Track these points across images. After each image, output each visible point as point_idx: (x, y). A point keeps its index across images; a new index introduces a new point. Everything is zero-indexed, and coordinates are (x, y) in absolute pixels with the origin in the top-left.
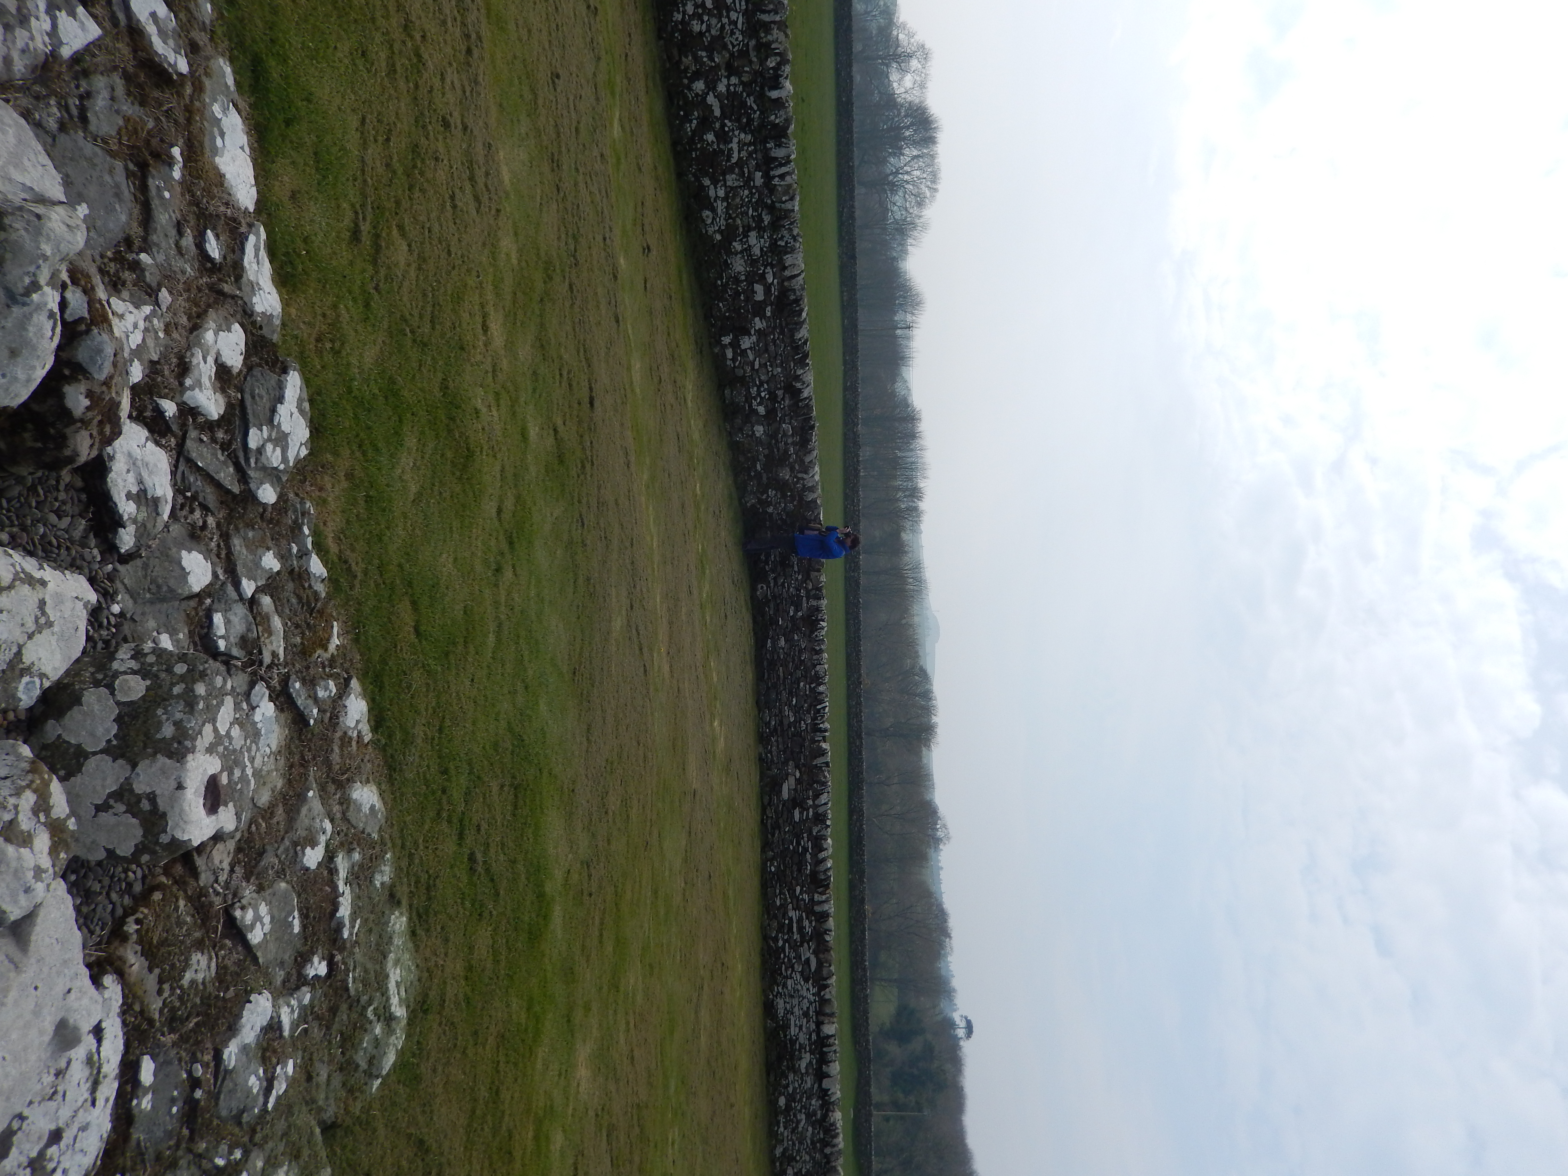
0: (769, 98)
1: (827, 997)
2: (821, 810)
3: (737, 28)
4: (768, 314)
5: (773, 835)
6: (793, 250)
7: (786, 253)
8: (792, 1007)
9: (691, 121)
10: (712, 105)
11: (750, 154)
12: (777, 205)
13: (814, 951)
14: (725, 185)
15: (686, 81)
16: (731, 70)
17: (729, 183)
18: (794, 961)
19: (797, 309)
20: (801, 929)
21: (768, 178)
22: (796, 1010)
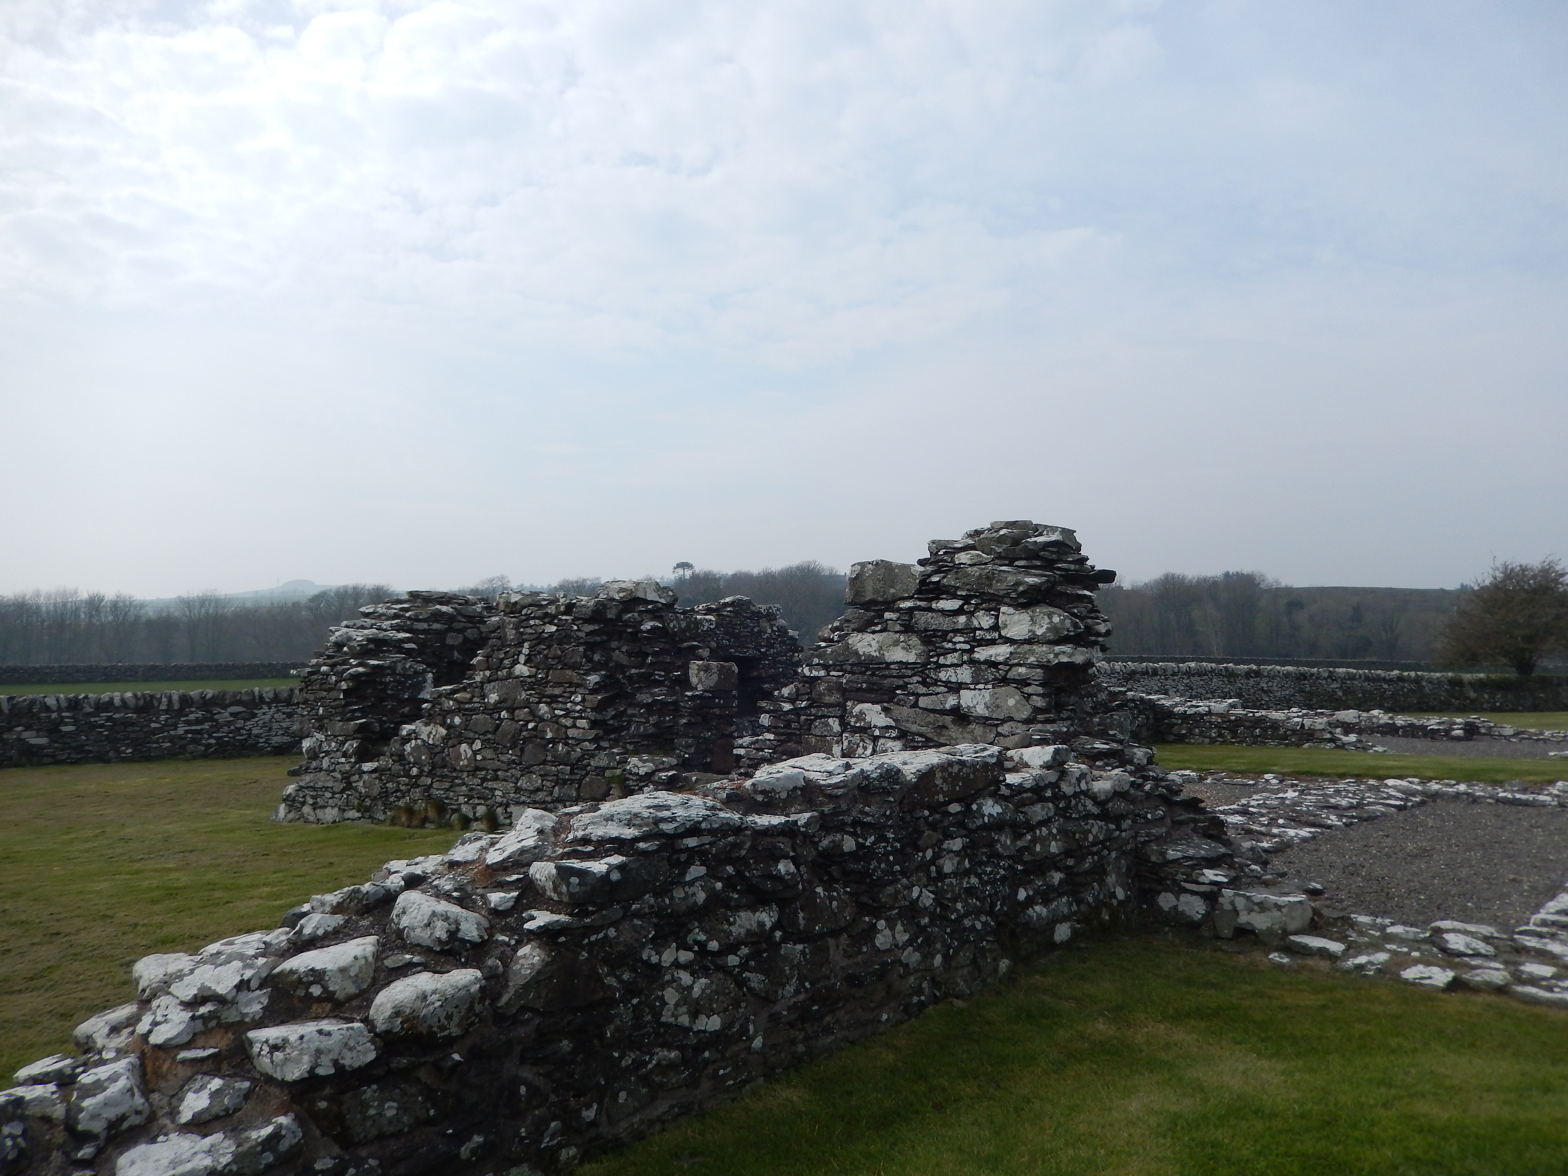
1: (271, 695)
2: (64, 704)
5: (91, 752)
8: (282, 728)
13: (223, 709)
18: (232, 727)
20: (198, 722)
22: (284, 725)
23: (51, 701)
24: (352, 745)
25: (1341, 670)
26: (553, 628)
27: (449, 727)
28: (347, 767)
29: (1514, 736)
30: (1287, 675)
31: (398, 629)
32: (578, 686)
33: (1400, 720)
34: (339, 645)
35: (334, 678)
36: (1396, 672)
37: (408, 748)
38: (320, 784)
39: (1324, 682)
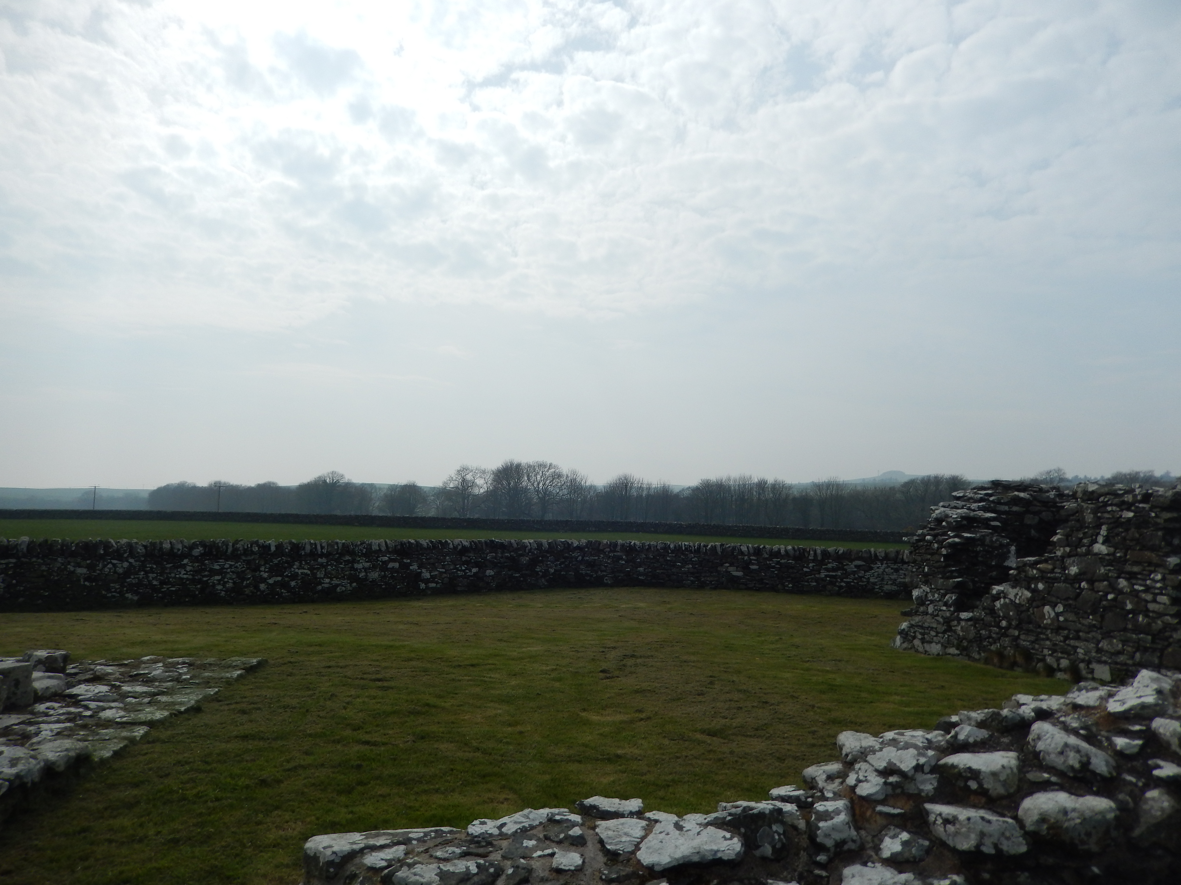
0: (274, 551)
1: (883, 555)
2: (751, 551)
3: (234, 565)
4: (409, 561)
5: (767, 584)
6: (370, 545)
7: (371, 549)
8: (891, 579)
9: (282, 593)
10: (275, 581)
11: (307, 563)
12: (339, 551)
13: (850, 562)
14: (323, 578)
15: (259, 593)
16: (257, 569)
17: (322, 576)
18: (856, 576)
19: (407, 545)
20: (833, 570)
21: (322, 555)
22: (893, 577)
24: (951, 598)
26: (1131, 515)
27: (1034, 591)
28: (948, 614)
31: (985, 509)
32: (1158, 565)
34: (939, 521)
35: (936, 545)
37: (998, 604)
38: (926, 625)
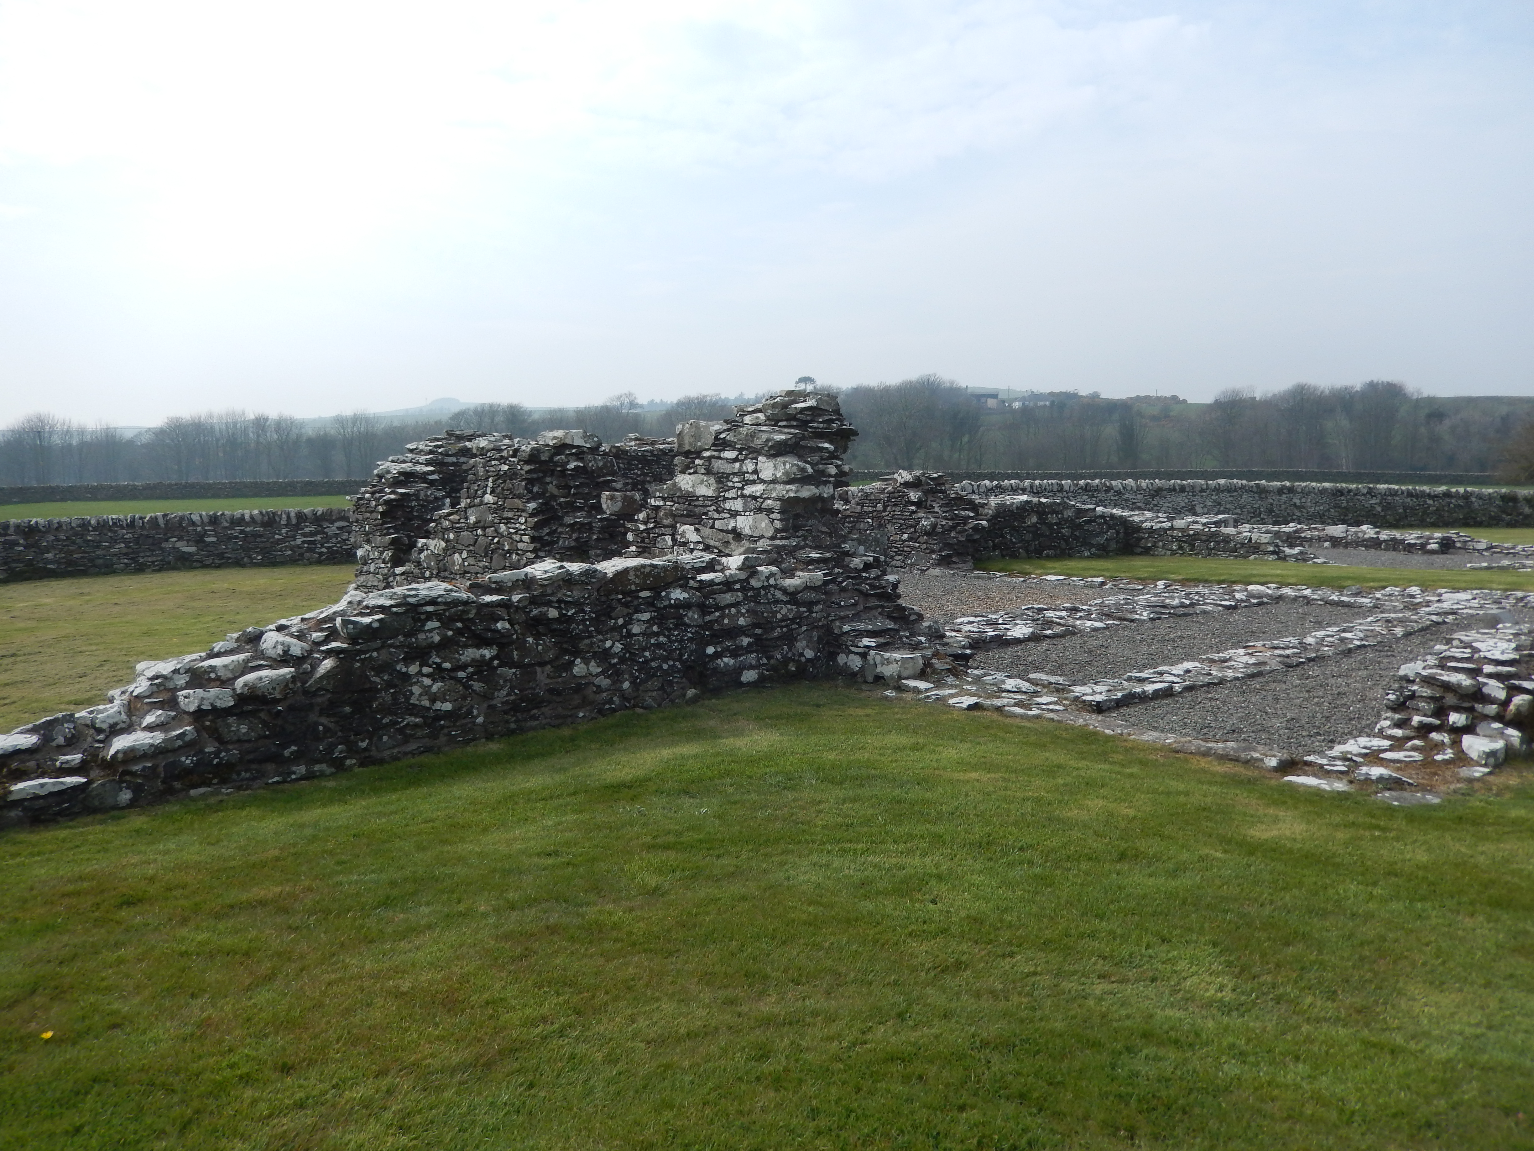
2: (206, 520)
5: (230, 558)
13: (331, 524)
18: (339, 539)
23: (196, 518)
24: (388, 554)
25: (1382, 487)
26: (506, 468)
27: (447, 541)
28: (386, 571)
29: (1486, 550)
30: (1324, 491)
31: (428, 463)
32: (523, 511)
33: (1385, 535)
34: (380, 477)
35: (374, 503)
36: (1443, 488)
37: (422, 556)
38: (370, 584)
39: (1362, 498)
